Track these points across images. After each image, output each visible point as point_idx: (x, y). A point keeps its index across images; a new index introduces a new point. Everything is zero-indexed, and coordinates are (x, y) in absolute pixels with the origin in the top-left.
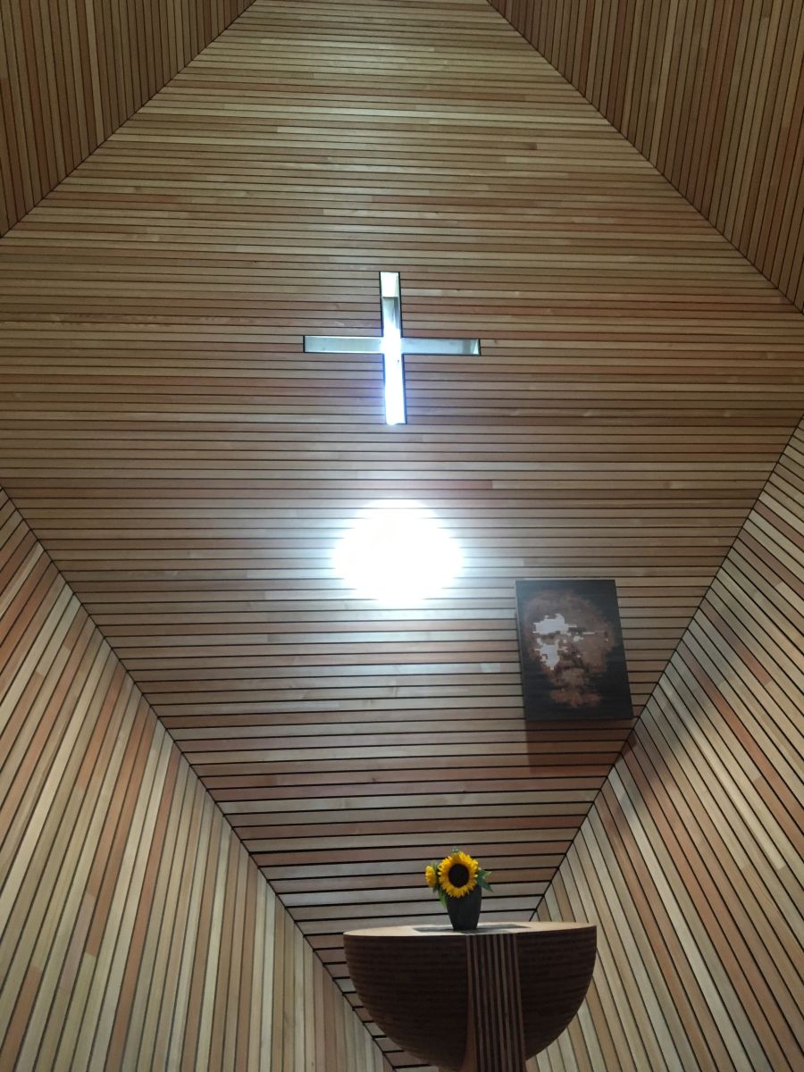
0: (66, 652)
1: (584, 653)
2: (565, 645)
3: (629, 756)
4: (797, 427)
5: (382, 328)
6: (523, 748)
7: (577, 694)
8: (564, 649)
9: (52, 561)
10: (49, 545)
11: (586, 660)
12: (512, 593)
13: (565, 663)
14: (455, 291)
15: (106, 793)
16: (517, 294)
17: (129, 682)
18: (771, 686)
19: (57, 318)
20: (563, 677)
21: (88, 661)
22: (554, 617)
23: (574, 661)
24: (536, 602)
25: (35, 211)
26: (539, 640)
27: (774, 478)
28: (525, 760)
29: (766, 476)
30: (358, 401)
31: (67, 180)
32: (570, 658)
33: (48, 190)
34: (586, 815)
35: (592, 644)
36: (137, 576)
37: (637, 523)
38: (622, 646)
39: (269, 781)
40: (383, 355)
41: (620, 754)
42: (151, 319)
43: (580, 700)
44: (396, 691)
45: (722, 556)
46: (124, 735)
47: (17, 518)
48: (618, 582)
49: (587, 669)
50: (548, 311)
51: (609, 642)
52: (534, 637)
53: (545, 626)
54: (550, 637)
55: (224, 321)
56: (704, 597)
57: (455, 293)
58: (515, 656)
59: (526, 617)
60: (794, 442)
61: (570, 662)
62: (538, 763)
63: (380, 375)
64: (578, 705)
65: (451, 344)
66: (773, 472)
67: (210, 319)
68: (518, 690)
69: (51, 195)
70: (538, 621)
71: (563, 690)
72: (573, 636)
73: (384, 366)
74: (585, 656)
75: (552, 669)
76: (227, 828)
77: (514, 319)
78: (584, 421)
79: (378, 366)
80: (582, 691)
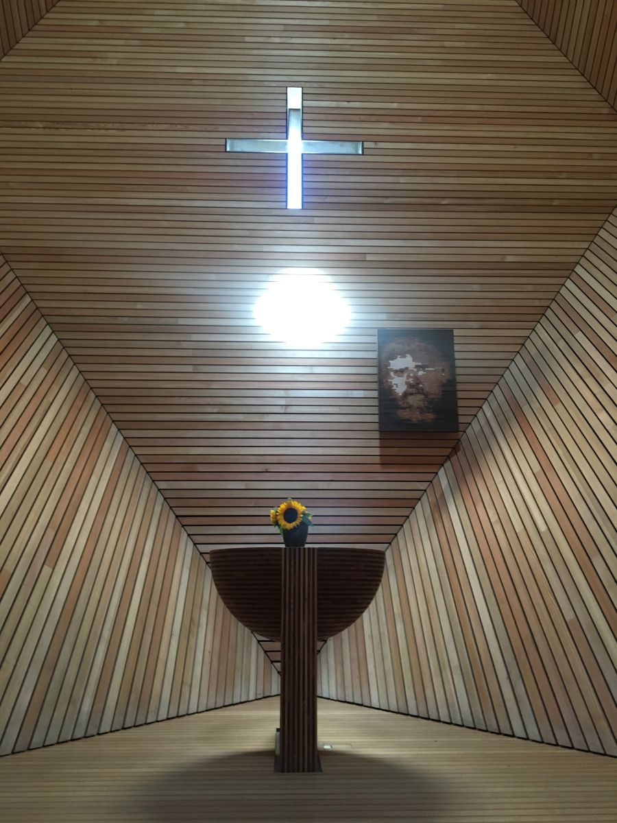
0: (43, 372)
1: (425, 384)
2: (411, 377)
3: (454, 458)
4: (611, 213)
5: (287, 132)
6: (377, 451)
7: (418, 413)
8: (411, 380)
9: (37, 308)
10: (35, 296)
11: (426, 389)
12: (375, 339)
13: (410, 390)
14: (346, 103)
15: (68, 466)
16: (395, 105)
17: (92, 396)
18: (559, 407)
19: (40, 125)
20: (408, 401)
21: (61, 378)
22: (404, 357)
23: (417, 389)
24: (392, 346)
25: (24, 40)
26: (392, 374)
27: (588, 254)
28: (377, 460)
29: (581, 252)
30: (266, 191)
31: (48, 15)
32: (415, 387)
33: (33, 23)
34: (419, 499)
35: (432, 376)
36: (98, 320)
37: (476, 287)
38: (455, 379)
39: (190, 468)
40: (287, 154)
41: (448, 457)
42: (110, 126)
43: (420, 418)
44: (286, 408)
45: (540, 313)
46: (86, 430)
47: (11, 276)
48: (456, 332)
49: (426, 395)
50: (419, 119)
51: (445, 376)
52: (388, 371)
53: (397, 364)
54: (400, 372)
55: (165, 127)
56: (523, 345)
57: (345, 104)
58: (375, 386)
59: (383, 356)
60: (607, 226)
61: (414, 390)
62: (386, 462)
63: (283, 171)
64: (418, 421)
65: (341, 146)
66: (588, 249)
67: (155, 125)
68: (376, 410)
69: (36, 27)
70: (393, 360)
71: (408, 410)
72: (418, 371)
73: (287, 163)
74: (426, 387)
75: (400, 394)
76: (161, 498)
77: (392, 126)
78: (441, 208)
79: (283, 163)
80: (422, 410)
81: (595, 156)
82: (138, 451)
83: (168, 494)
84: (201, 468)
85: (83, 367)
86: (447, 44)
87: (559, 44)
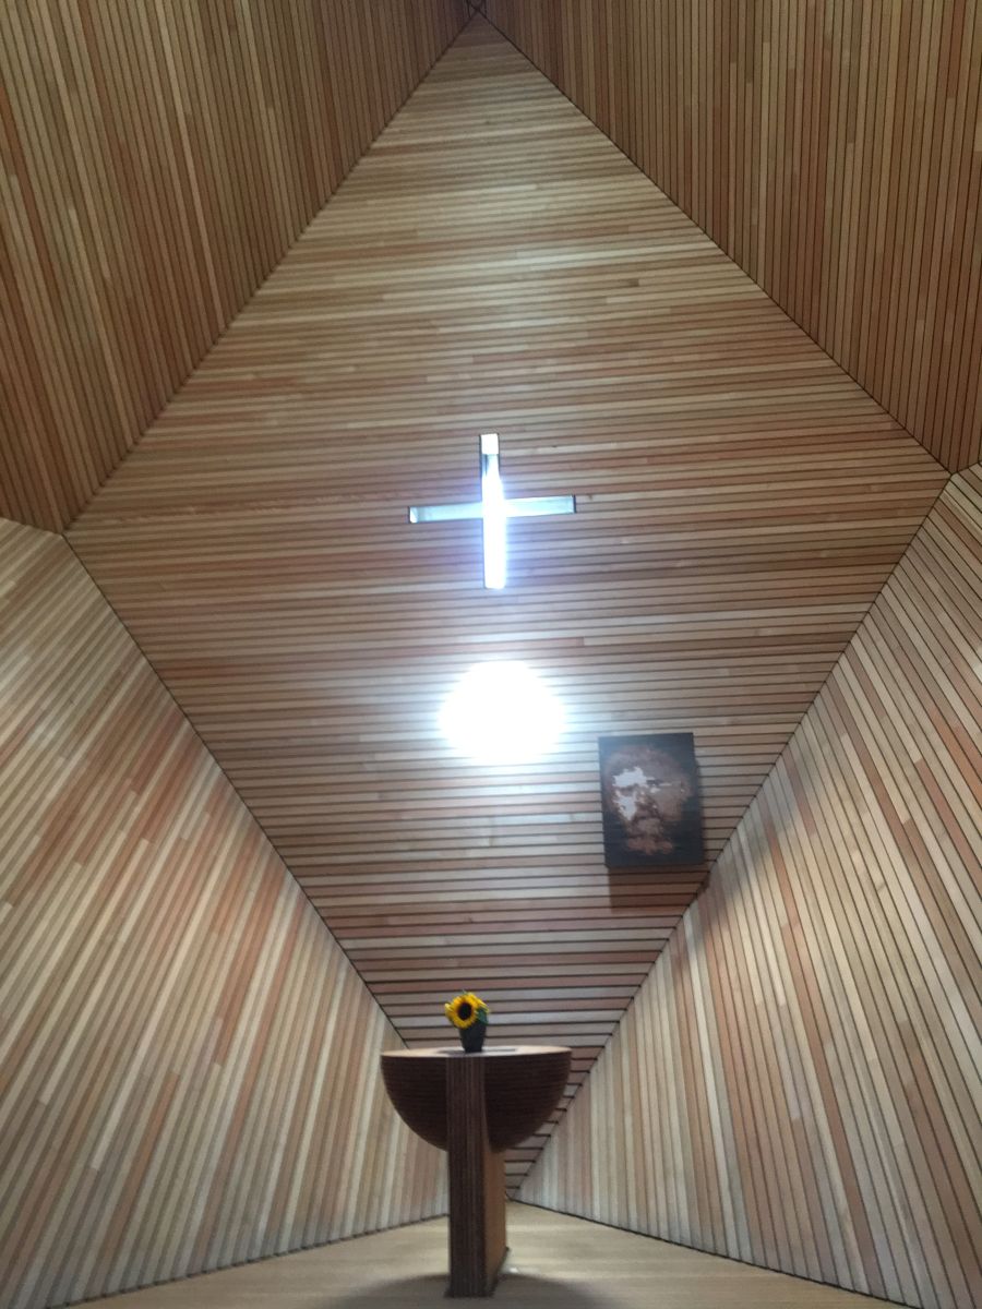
1: (660, 803)
2: (642, 796)
3: (702, 897)
4: (896, 564)
6: (606, 891)
7: (652, 842)
8: (642, 801)
9: (197, 734)
10: (195, 720)
11: (662, 810)
13: (642, 813)
14: (552, 448)
16: (613, 446)
17: (263, 838)
18: (815, 837)
19: (192, 509)
20: (639, 827)
21: (226, 823)
22: (633, 770)
23: (651, 812)
24: (616, 757)
25: (170, 406)
28: (607, 901)
29: (859, 617)
31: (196, 373)
32: (647, 809)
34: (661, 951)
35: (669, 793)
40: (482, 520)
41: (696, 895)
43: (655, 848)
44: (492, 840)
45: (807, 702)
46: (256, 885)
48: (697, 732)
49: (661, 817)
50: (645, 461)
51: (685, 793)
52: (613, 790)
53: (624, 779)
54: (628, 790)
55: (335, 499)
56: (786, 744)
57: (549, 450)
59: (607, 769)
60: (891, 580)
61: (646, 813)
63: (477, 541)
64: (652, 852)
66: (868, 612)
69: (183, 389)
70: (617, 774)
71: (639, 839)
72: (651, 786)
73: (481, 531)
74: (661, 807)
75: (630, 819)
76: (346, 961)
77: (610, 472)
78: (674, 572)
79: (478, 531)
80: (657, 839)
81: (874, 488)
82: (318, 903)
83: (354, 955)
84: (393, 921)
85: (251, 803)
86: (677, 359)
87: (822, 344)
